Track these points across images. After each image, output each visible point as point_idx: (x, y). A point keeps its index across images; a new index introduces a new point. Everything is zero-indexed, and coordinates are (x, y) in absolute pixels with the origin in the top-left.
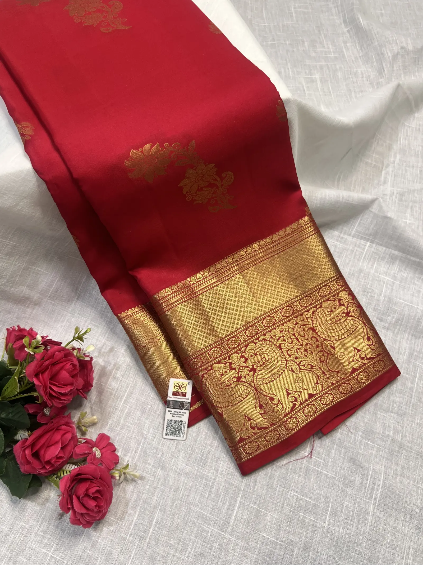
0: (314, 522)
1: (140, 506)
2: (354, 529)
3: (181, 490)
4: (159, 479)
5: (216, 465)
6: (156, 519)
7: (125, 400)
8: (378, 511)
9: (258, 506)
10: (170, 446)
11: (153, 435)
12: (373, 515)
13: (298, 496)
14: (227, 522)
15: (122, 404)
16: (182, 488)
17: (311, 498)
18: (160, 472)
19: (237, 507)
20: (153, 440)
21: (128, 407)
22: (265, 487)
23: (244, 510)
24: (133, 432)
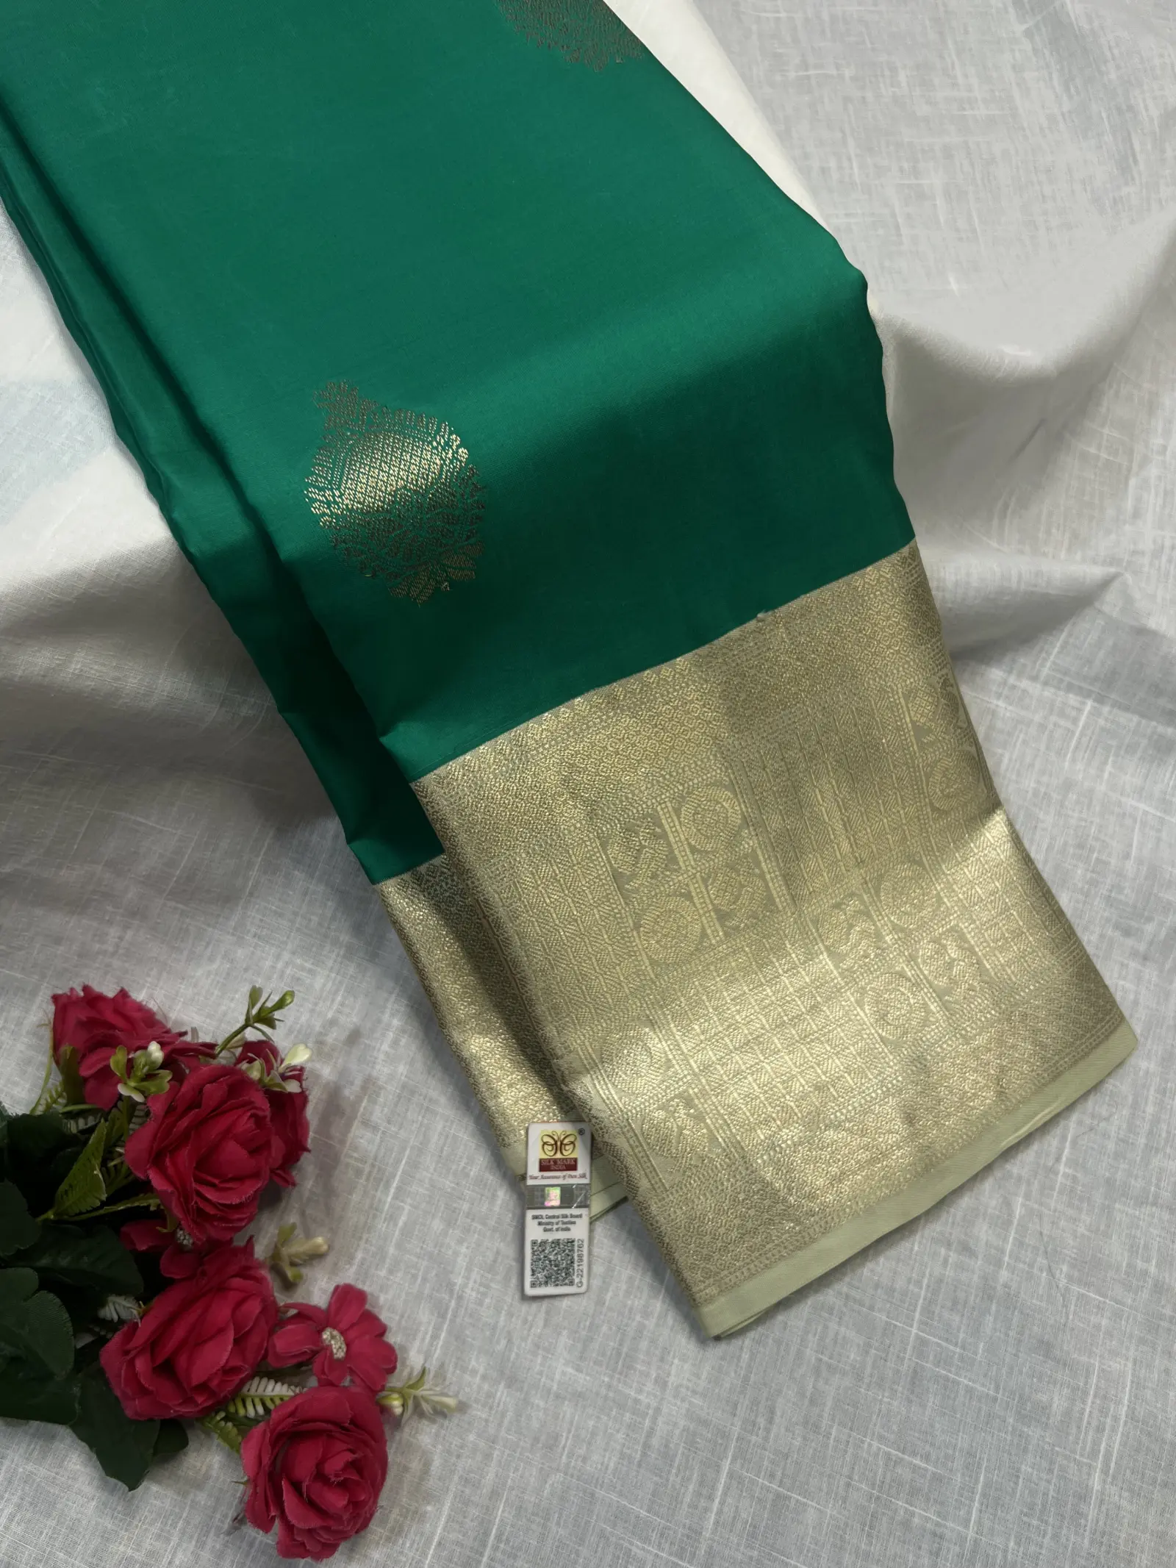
0: (938, 1524)
1: (451, 1495)
2: (1047, 1540)
3: (563, 1442)
4: (503, 1415)
5: (659, 1368)
6: (497, 1529)
7: (399, 1189)
8: (1114, 1489)
9: (781, 1484)
10: (530, 1318)
11: (482, 1289)
12: (1102, 1502)
13: (888, 1454)
14: (695, 1533)
15: (389, 1199)
16: (567, 1438)
17: (927, 1458)
18: (502, 1394)
19: (721, 1487)
20: (480, 1303)
21: (407, 1208)
22: (799, 1430)
23: (740, 1496)
24: (425, 1280)
